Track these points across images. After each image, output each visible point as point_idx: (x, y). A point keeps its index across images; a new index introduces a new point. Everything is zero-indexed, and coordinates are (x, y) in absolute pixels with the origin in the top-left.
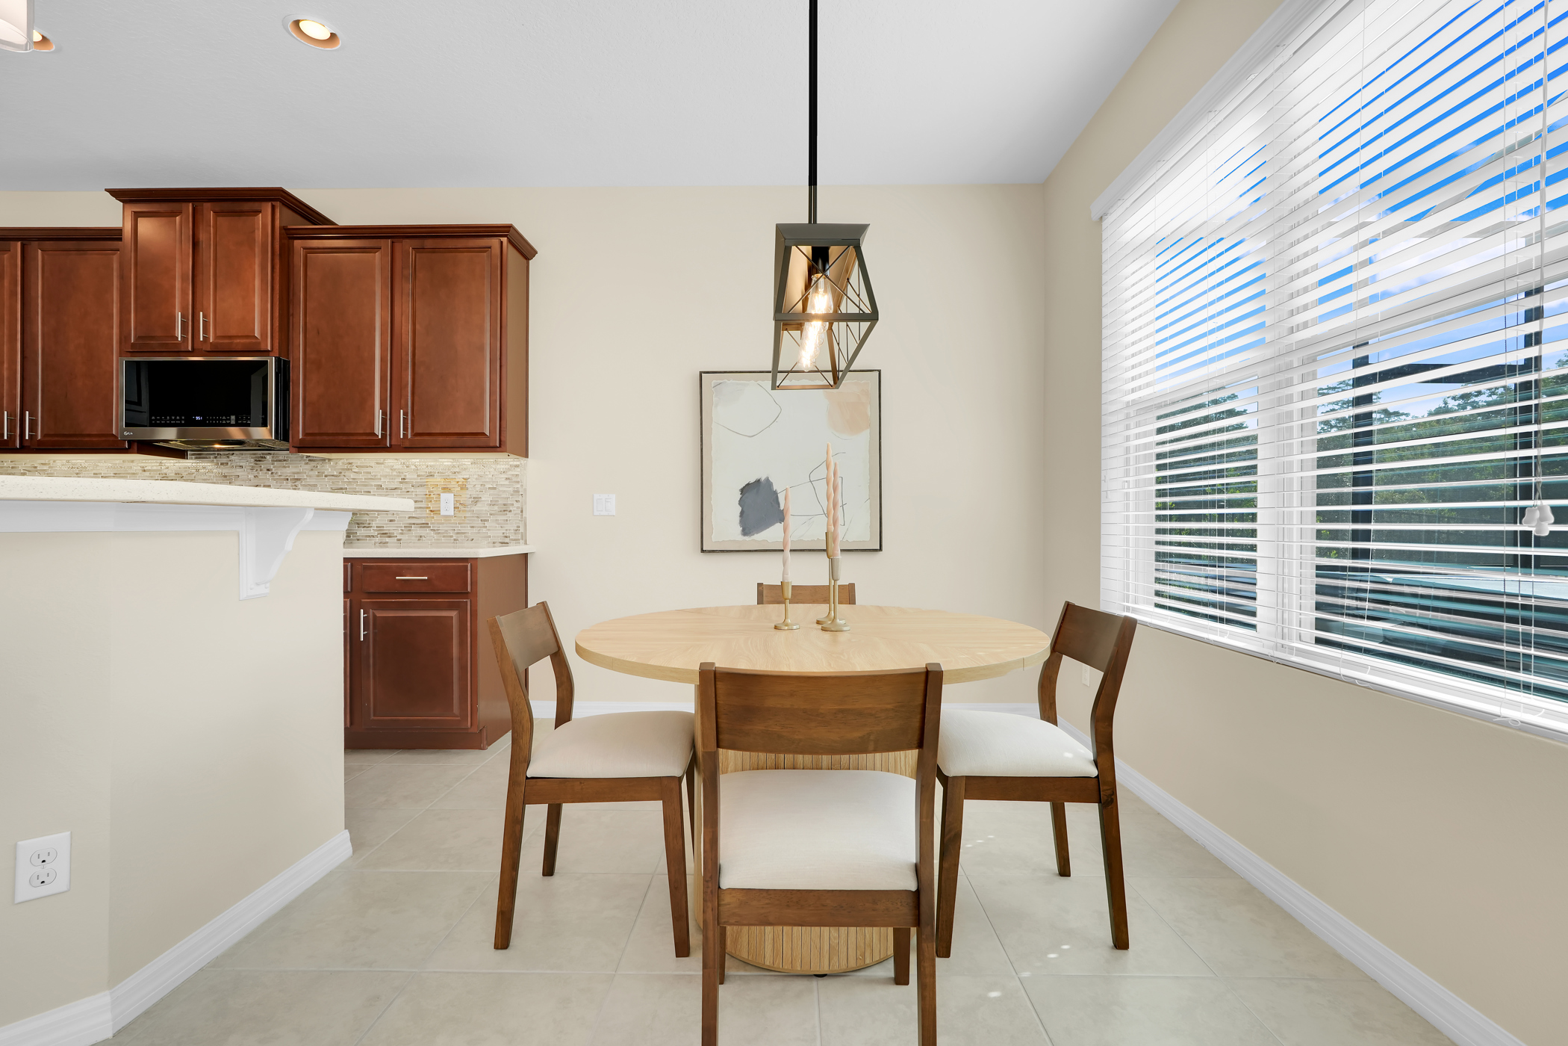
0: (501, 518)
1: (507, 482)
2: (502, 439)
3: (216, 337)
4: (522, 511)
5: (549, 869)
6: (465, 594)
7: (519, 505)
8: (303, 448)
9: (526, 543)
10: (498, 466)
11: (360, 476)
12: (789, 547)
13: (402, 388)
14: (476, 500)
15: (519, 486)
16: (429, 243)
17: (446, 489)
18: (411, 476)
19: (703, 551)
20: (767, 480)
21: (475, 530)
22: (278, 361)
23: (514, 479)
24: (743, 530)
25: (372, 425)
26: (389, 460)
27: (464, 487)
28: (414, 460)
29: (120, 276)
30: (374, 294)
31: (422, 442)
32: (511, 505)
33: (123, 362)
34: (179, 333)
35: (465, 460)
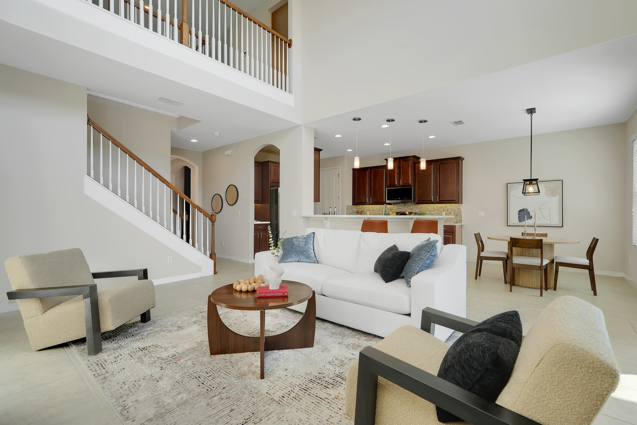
0: (456, 217)
1: (457, 210)
2: (456, 201)
3: (402, 184)
4: (461, 216)
6: (453, 232)
7: (460, 214)
8: (417, 204)
9: (462, 223)
10: (455, 206)
12: (526, 225)
13: (437, 192)
14: (450, 213)
16: (443, 162)
17: (443, 211)
18: (436, 208)
19: (507, 225)
20: (526, 209)
21: (451, 219)
22: (414, 187)
23: (459, 209)
24: (519, 221)
25: (431, 199)
26: (431, 205)
27: (447, 210)
28: (437, 205)
29: (385, 173)
30: (431, 173)
31: (441, 202)
32: (458, 214)
33: (387, 189)
34: (396, 183)
35: (448, 205)
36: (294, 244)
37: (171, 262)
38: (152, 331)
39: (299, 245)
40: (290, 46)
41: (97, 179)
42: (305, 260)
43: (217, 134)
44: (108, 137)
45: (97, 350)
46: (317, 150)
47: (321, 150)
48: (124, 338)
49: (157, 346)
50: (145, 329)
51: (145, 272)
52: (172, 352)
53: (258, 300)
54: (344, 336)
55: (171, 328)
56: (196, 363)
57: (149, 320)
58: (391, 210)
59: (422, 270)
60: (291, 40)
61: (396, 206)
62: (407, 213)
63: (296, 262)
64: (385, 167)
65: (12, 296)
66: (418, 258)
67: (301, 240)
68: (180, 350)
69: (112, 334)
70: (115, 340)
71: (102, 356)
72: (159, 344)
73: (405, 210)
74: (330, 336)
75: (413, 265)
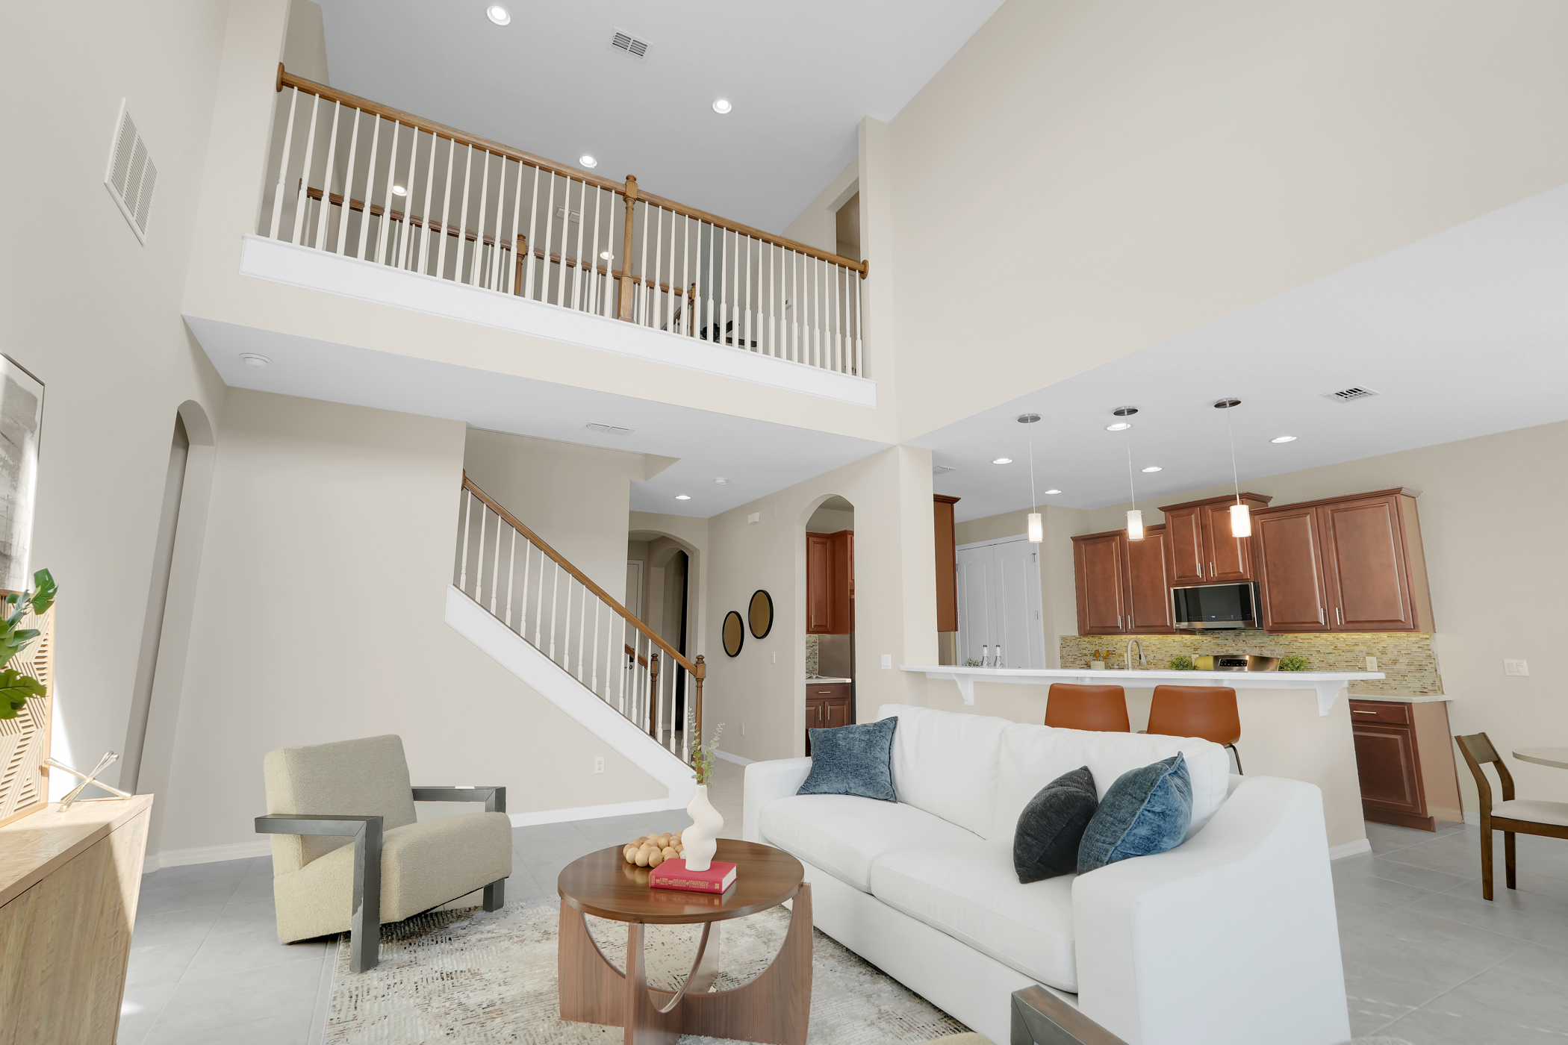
0: (1418, 675)
1: (1420, 650)
2: (1415, 623)
3: (1218, 574)
4: (1436, 670)
5: (1511, 883)
6: (1406, 725)
7: (1433, 666)
8: (1272, 631)
9: (1443, 693)
10: (1410, 639)
11: (1304, 645)
13: (1332, 593)
14: (1395, 662)
15: (1430, 652)
16: (1342, 506)
17: (1369, 654)
18: (1342, 646)
21: (1397, 682)
22: (1254, 583)
23: (1425, 648)
25: (1317, 616)
26: (1324, 635)
27: (1383, 653)
28: (1344, 635)
29: (1164, 547)
30: (1308, 540)
31: (1354, 625)
32: (1425, 665)
33: (1172, 590)
34: (1199, 573)
35: (1384, 635)
36: (837, 745)
37: (602, 771)
38: (490, 935)
39: (849, 749)
40: (863, 274)
41: (470, 593)
42: (861, 790)
43: (720, 480)
44: (495, 509)
45: (368, 961)
46: (944, 503)
47: (956, 500)
48: (430, 942)
49: (474, 974)
50: (481, 928)
51: (500, 794)
52: (493, 994)
53: (652, 894)
54: (910, 1029)
55: (528, 934)
56: (521, 1033)
57: (500, 905)
58: (1196, 649)
59: (1126, 856)
60: (865, 263)
61: (1209, 639)
62: (1247, 658)
63: (839, 793)
64: (1121, 534)
65: (263, 825)
66: (1111, 816)
67: (857, 735)
68: (510, 993)
69: (419, 929)
70: (413, 944)
71: (373, 977)
72: (482, 970)
73: (1237, 648)
74: (869, 1022)
75: (1098, 836)
